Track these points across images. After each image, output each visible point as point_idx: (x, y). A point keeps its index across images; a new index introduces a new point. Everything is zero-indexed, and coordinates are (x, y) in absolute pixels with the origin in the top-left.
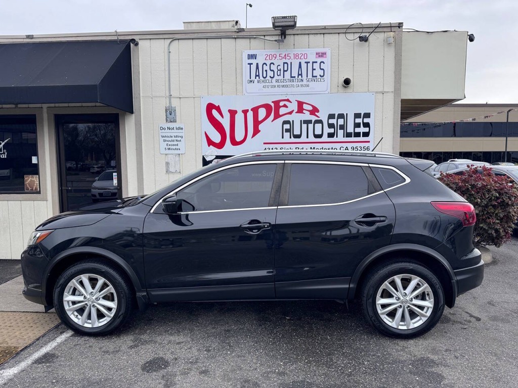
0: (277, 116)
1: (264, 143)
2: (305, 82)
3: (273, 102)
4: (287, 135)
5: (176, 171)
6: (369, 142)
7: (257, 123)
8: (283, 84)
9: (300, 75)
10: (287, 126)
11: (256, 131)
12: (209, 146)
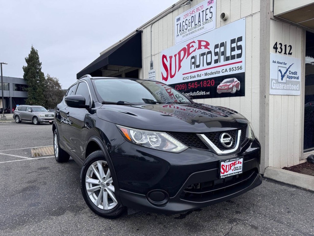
0: (189, 54)
2: (202, 26)
3: (187, 45)
4: (193, 66)
6: (241, 62)
7: (180, 61)
8: (191, 31)
9: (199, 21)
10: (193, 60)
11: (180, 67)
12: (163, 80)
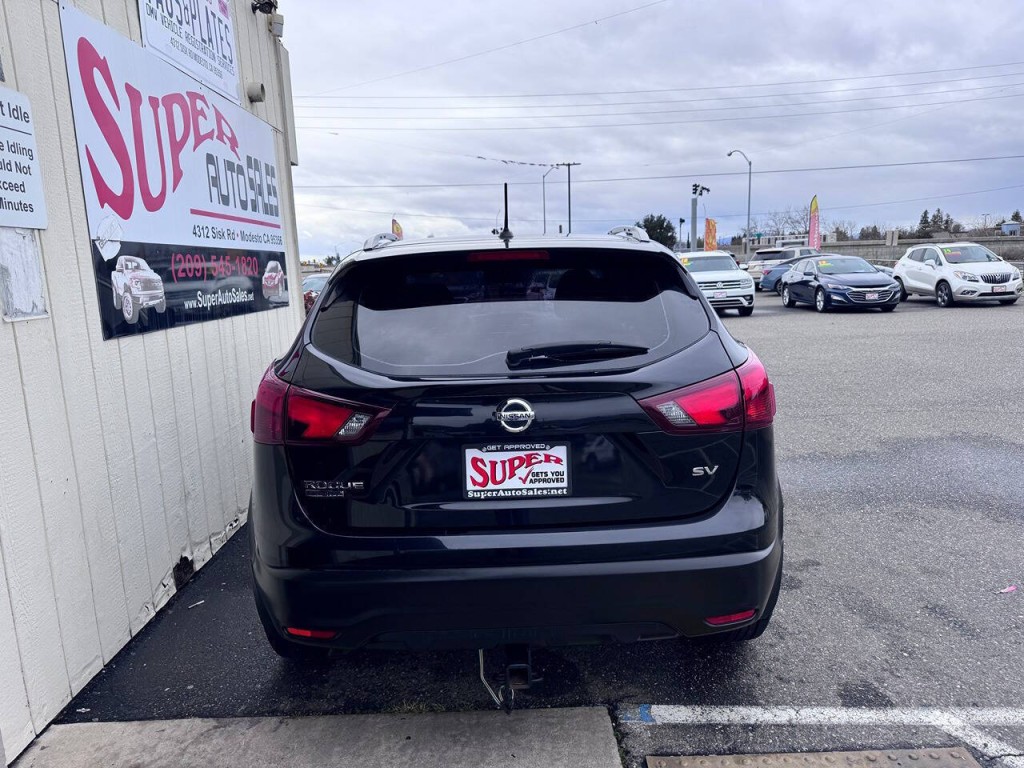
0: (198, 136)
1: (194, 212)
2: (216, 64)
3: (188, 93)
4: (214, 193)
5: (35, 306)
6: (278, 227)
7: (175, 146)
8: (195, 50)
9: (210, 40)
10: (212, 170)
11: (178, 175)
12: (102, 206)
